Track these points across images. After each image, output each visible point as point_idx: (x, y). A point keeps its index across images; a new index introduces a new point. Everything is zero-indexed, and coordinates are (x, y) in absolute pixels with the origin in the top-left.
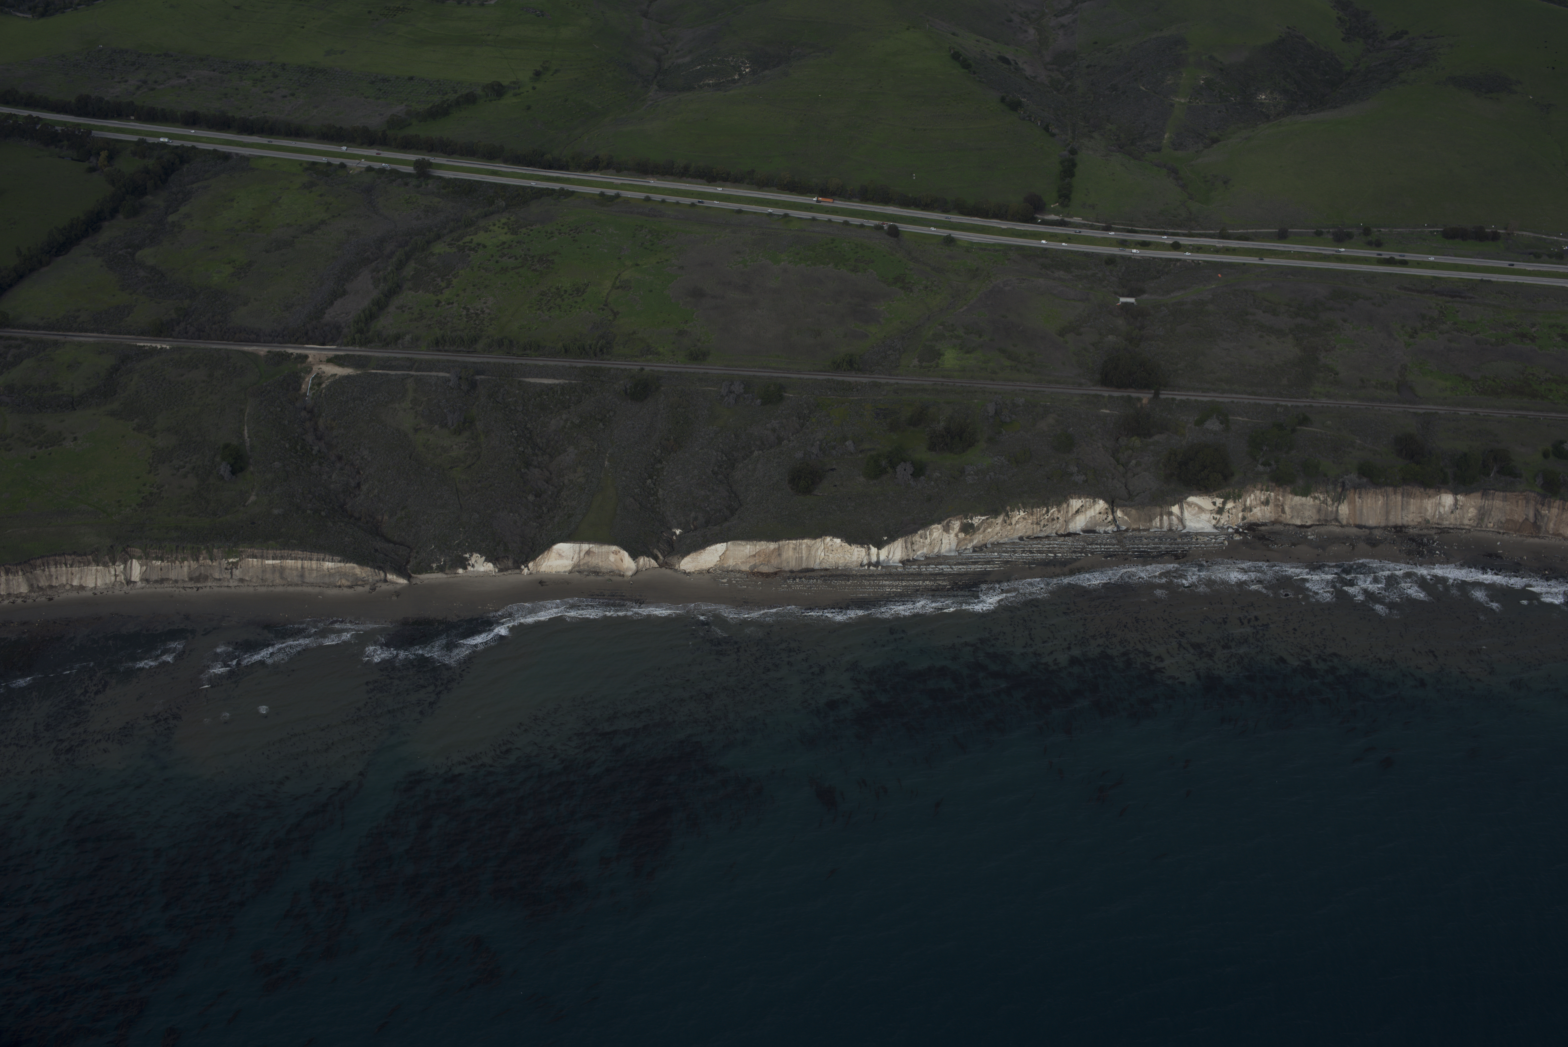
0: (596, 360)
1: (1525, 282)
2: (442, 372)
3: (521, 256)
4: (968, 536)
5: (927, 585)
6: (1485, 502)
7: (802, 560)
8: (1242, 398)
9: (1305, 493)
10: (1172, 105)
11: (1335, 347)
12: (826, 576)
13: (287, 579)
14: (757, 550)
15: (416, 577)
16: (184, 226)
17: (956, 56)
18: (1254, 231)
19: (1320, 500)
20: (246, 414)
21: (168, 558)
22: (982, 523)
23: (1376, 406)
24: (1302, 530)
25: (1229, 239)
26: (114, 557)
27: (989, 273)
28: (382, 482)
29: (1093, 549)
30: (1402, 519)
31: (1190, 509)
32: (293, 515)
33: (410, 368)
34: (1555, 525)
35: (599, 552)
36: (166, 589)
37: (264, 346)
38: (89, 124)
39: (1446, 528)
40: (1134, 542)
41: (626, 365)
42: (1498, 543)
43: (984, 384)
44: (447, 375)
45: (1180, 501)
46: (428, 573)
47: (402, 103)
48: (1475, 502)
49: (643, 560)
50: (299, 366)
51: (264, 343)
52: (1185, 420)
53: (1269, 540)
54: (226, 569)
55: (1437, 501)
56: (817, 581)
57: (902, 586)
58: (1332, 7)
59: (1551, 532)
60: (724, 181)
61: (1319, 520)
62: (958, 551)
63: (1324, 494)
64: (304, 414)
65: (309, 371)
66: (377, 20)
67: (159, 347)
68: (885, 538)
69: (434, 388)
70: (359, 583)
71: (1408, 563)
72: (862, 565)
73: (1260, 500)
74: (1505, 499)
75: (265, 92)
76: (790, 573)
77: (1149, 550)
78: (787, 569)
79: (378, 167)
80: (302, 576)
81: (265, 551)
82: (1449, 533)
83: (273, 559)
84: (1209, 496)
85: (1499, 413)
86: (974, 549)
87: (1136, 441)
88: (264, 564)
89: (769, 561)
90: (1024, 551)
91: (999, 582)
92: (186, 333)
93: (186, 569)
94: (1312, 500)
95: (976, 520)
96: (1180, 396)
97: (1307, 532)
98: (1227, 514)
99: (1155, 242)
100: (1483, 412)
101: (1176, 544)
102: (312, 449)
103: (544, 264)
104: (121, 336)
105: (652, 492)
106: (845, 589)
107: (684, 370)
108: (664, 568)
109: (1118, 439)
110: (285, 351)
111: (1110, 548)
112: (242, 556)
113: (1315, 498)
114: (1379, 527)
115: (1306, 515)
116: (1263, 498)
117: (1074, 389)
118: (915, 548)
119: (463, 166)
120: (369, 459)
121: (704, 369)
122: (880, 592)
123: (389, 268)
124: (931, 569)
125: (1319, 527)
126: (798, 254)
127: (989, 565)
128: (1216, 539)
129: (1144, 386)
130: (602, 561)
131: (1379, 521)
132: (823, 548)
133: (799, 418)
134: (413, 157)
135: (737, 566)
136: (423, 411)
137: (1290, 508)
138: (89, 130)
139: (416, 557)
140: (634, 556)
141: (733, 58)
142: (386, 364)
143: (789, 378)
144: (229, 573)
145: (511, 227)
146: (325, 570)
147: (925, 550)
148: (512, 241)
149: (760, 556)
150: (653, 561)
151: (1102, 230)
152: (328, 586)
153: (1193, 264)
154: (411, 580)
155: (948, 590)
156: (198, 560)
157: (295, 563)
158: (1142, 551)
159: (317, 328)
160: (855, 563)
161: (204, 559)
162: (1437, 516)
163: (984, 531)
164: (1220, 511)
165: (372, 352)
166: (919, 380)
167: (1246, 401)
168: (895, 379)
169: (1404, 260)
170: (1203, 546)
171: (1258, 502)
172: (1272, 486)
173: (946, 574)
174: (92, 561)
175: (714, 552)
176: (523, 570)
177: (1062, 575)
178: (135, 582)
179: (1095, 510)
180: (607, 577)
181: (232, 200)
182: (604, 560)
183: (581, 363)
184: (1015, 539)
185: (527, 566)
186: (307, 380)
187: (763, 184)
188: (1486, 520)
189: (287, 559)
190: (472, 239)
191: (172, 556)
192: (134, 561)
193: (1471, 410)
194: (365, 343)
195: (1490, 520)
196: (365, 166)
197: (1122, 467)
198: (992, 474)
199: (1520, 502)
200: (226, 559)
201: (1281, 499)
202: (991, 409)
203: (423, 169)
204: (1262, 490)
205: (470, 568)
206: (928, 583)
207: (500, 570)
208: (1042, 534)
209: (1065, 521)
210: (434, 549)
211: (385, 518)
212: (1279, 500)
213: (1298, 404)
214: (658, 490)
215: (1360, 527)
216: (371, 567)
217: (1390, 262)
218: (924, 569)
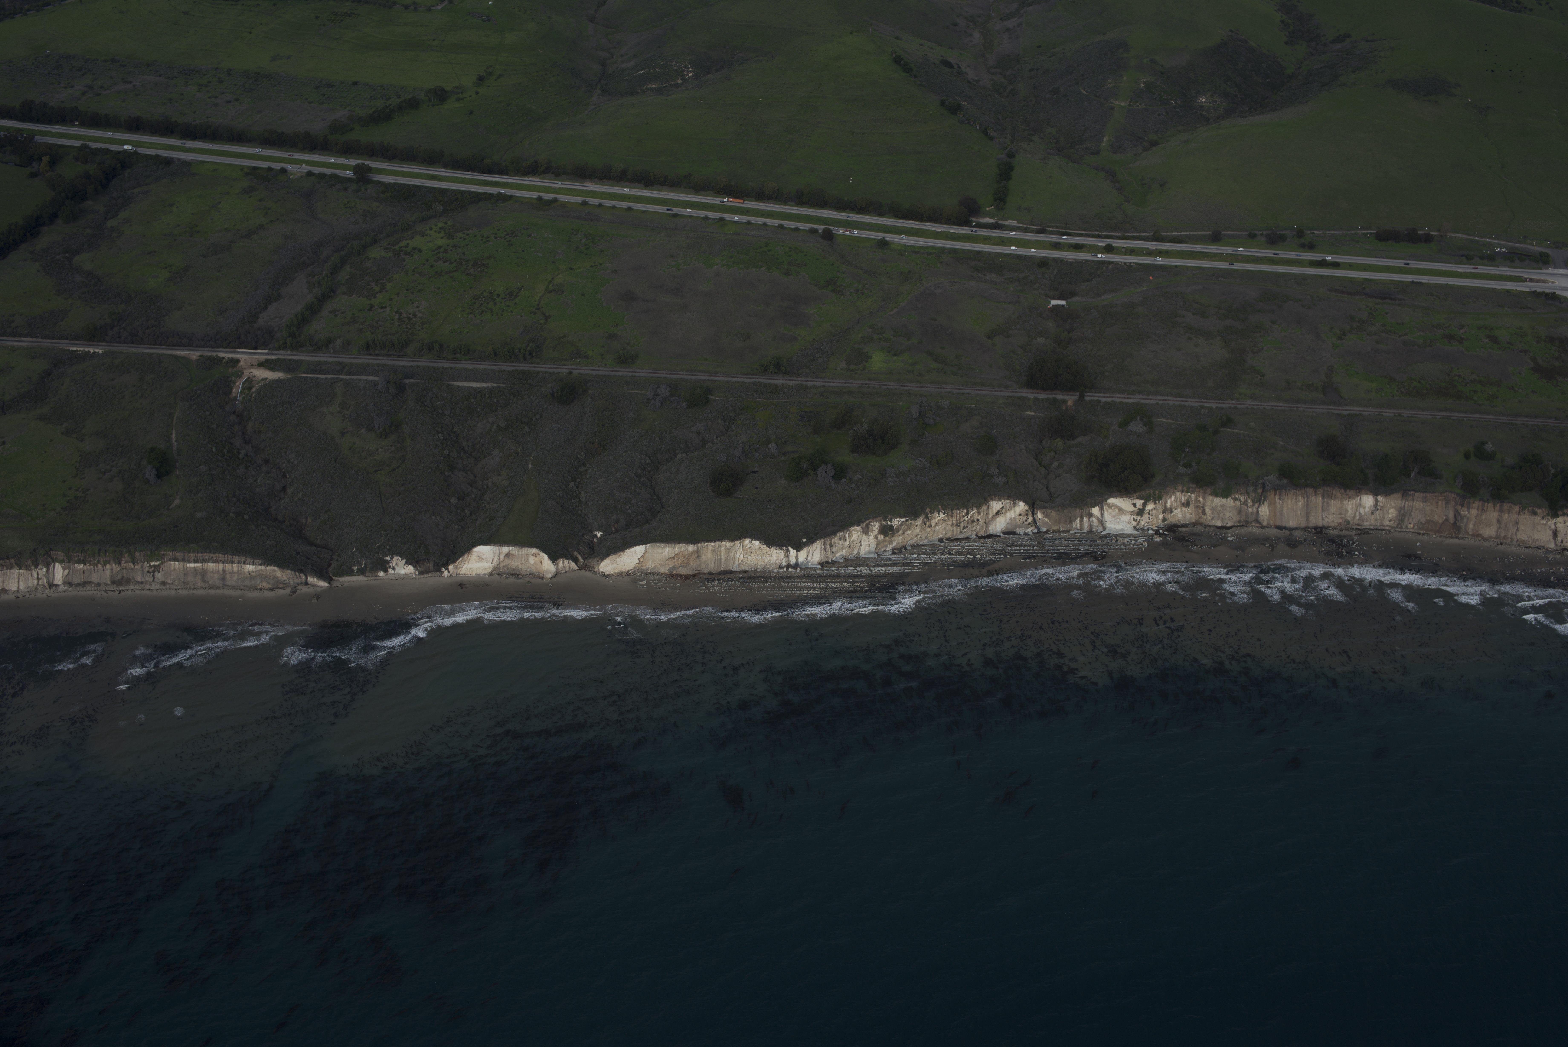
0: (525, 363)
1: (1456, 283)
2: (372, 375)
3: (456, 260)
4: (887, 538)
5: (844, 587)
6: (1405, 503)
7: (720, 563)
8: (1167, 400)
9: (1225, 495)
10: (1112, 109)
11: (1263, 349)
12: (745, 578)
13: (208, 582)
14: (676, 553)
15: (337, 580)
16: (123, 231)
17: (897, 60)
18: (1188, 233)
19: (1240, 501)
20: (175, 418)
21: (90, 561)
22: (902, 524)
23: (1300, 407)
24: (1222, 531)
25: (1162, 242)
26: (36, 561)
27: (921, 276)
28: (307, 485)
29: (1013, 550)
30: (1322, 520)
31: (1110, 511)
32: (216, 518)
33: (340, 372)
34: (1474, 525)
35: (518, 555)
36: (88, 592)
37: (197, 350)
38: (33, 130)
39: (1366, 529)
40: (1053, 543)
41: (555, 368)
42: (1418, 544)
43: (911, 386)
44: (376, 379)
45: (1100, 502)
46: (349, 576)
47: (345, 108)
48: (1395, 503)
49: (563, 563)
50: (230, 370)
51: (196, 347)
52: (1110, 422)
53: (1189, 541)
54: (148, 572)
55: (1358, 502)
56: (736, 583)
57: (820, 588)
58: (1276, 11)
59: (1470, 533)
60: (661, 185)
61: (1239, 522)
62: (877, 553)
63: (1245, 496)
64: (233, 418)
65: (240, 375)
66: (324, 25)
67: (92, 351)
68: (805, 540)
69: (363, 392)
70: (280, 586)
71: (1327, 564)
72: (780, 567)
73: (1180, 502)
74: (1425, 500)
75: (209, 98)
76: (709, 575)
77: (1068, 552)
78: (706, 571)
79: (318, 172)
80: (224, 579)
81: (186, 554)
82: (1369, 534)
83: (195, 562)
84: (1130, 497)
85: (1423, 415)
86: (893, 550)
87: (1059, 443)
88: (185, 567)
89: (688, 564)
90: (943, 553)
91: (917, 584)
92: (119, 337)
93: (108, 572)
94: (1232, 501)
95: (896, 522)
96: (1105, 398)
97: (1228, 533)
98: (1147, 516)
99: (1089, 245)
100: (1407, 414)
101: (1095, 546)
102: (239, 453)
103: (478, 268)
104: (54, 341)
105: (575, 495)
106: (762, 591)
107: (613, 373)
108: (583, 571)
109: (1042, 442)
110: (217, 356)
111: (1030, 550)
112: (164, 559)
113: (1235, 499)
114: (1300, 528)
115: (1227, 517)
116: (1183, 499)
117: (999, 391)
118: (834, 549)
119: (402, 171)
120: (296, 463)
121: (632, 372)
122: (798, 593)
123: (324, 273)
124: (850, 570)
125: (1239, 528)
126: (731, 257)
127: (908, 566)
128: (1136, 541)
129: (1070, 388)
130: (522, 564)
131: (1300, 522)
132: (742, 550)
133: (725, 421)
134: (353, 162)
135: (656, 568)
136: (350, 415)
137: (1211, 509)
138: (32, 135)
139: (337, 560)
140: (554, 558)
141: (677, 62)
142: (317, 368)
143: (716, 381)
144: (151, 576)
145: (447, 232)
146: (246, 573)
147: (844, 552)
148: (448, 246)
149: (679, 558)
150: (572, 564)
151: (1036, 233)
152: (249, 588)
153: (1125, 267)
154: (332, 583)
155: (866, 592)
156: (120, 563)
157: (216, 566)
158: (1062, 553)
159: (249, 333)
160: (774, 565)
161: (126, 562)
162: (1358, 517)
163: (904, 533)
164: (1141, 512)
165: (303, 356)
166: (845, 383)
167: (1171, 403)
168: (822, 382)
169: (1336, 262)
170: (1123, 547)
171: (1179, 503)
172: (1192, 488)
173: (864, 576)
174: (14, 564)
175: (634, 554)
176: (444, 572)
177: (980, 576)
178: (57, 586)
179: (1015, 512)
180: (527, 579)
181: (172, 205)
182: (523, 562)
183: (509, 367)
184: (935, 541)
185: (447, 569)
186: (238, 384)
187: (700, 188)
188: (1406, 521)
189: (208, 562)
190: (408, 244)
191: (94, 560)
192: (57, 564)
193: (1395, 411)
194: (297, 347)
195: (1410, 521)
196: (306, 171)
197: (1044, 469)
198: (913, 476)
199: (1440, 503)
200: (148, 562)
201: (1201, 500)
202: (915, 412)
203: (362, 173)
204: (1183, 492)
205: (390, 571)
206: (845, 584)
207: (421, 573)
208: (962, 536)
209: (985, 523)
210: (355, 552)
211: (309, 520)
212: (1199, 501)
213: (1223, 406)
214: (580, 493)
215: (1280, 528)
216: (292, 570)
217: (1323, 264)
218: (843, 571)
